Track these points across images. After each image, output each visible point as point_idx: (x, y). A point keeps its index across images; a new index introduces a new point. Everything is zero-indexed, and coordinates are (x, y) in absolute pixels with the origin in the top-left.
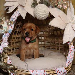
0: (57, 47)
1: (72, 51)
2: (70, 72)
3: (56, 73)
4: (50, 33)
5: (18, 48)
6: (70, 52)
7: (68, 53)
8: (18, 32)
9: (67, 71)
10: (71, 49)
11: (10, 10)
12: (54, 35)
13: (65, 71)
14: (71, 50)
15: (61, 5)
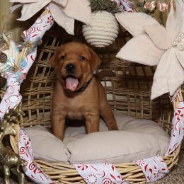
0: (144, 106)
1: (182, 116)
2: (176, 168)
3: (142, 172)
4: (127, 73)
5: (46, 111)
6: (178, 119)
7: (171, 121)
8: (48, 68)
9: (168, 166)
10: (179, 112)
11: (25, 13)
12: (136, 76)
13: (164, 165)
14: (181, 114)
15: (153, 2)
